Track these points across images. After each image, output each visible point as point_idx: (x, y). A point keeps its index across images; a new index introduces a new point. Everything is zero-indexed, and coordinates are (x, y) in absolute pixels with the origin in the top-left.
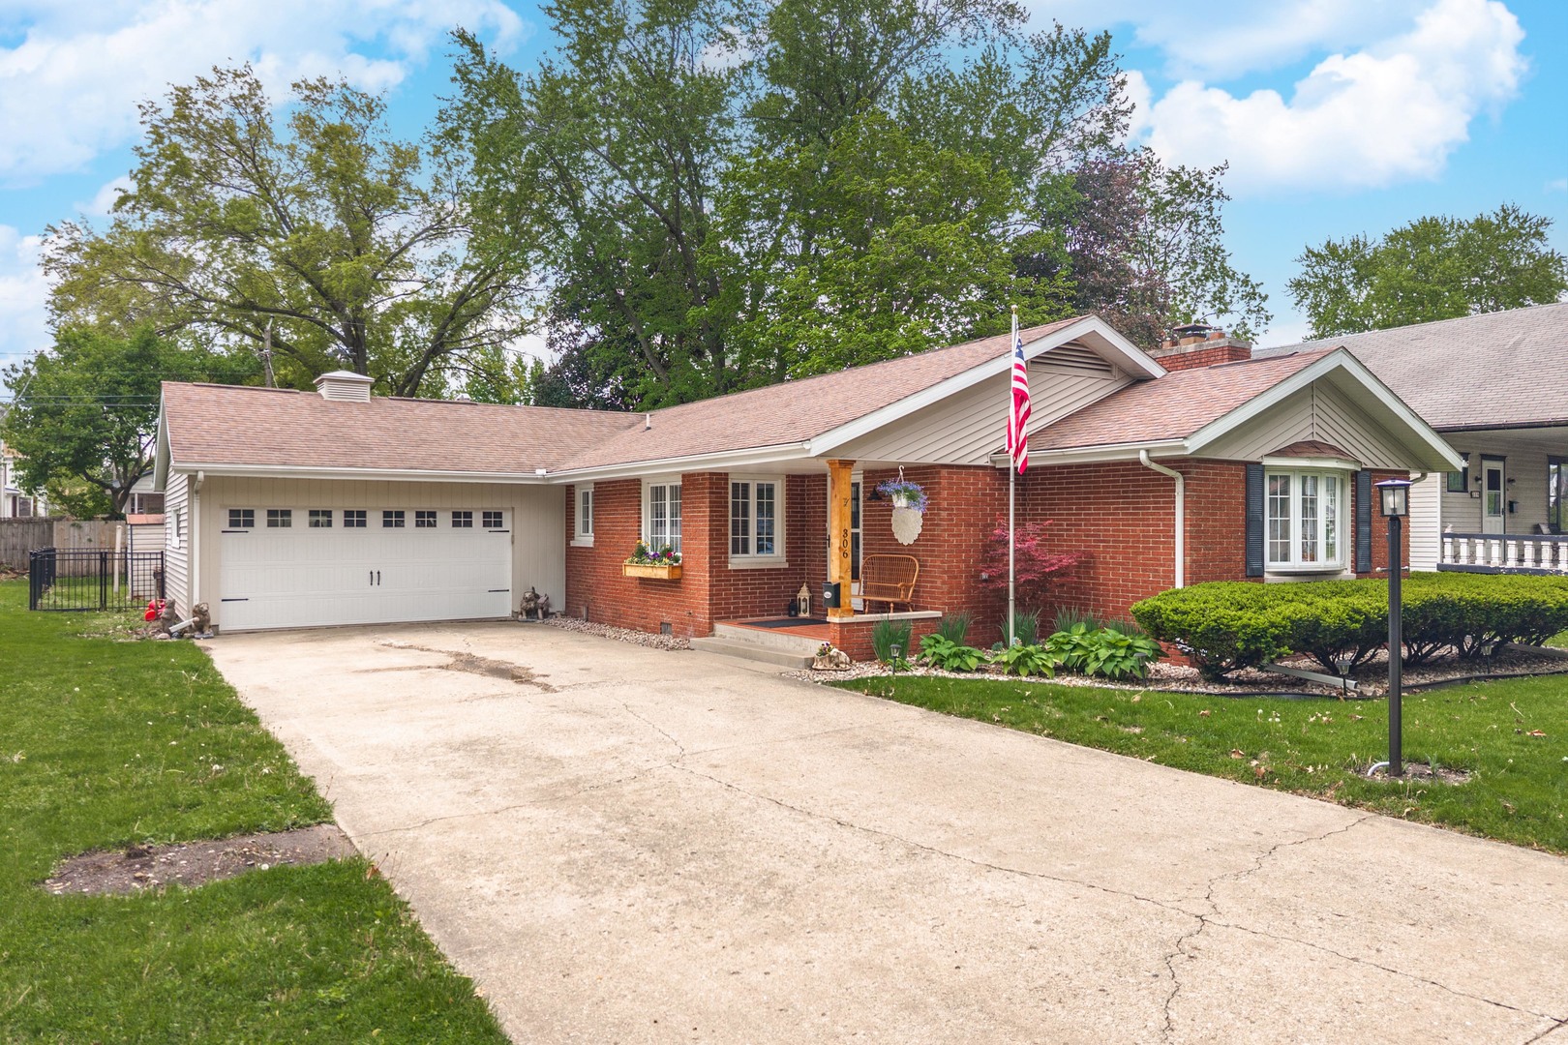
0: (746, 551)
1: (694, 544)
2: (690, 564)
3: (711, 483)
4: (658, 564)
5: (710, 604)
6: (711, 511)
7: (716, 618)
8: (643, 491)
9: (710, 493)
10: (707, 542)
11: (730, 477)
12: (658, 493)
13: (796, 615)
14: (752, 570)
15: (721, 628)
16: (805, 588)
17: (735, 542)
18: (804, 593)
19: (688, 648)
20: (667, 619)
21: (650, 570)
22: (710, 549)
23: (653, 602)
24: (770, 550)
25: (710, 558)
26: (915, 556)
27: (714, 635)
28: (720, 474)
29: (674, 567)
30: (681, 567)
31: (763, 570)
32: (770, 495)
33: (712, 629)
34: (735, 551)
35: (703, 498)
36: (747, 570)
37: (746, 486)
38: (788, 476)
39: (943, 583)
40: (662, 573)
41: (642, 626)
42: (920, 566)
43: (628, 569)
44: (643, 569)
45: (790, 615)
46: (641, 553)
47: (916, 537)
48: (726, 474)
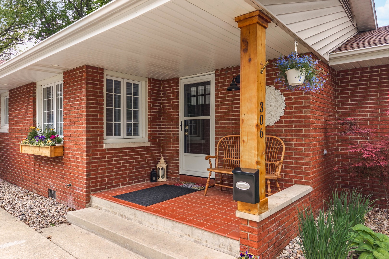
0: (118, 133)
1: (73, 128)
2: (70, 144)
3: (87, 75)
4: (42, 145)
5: (87, 179)
6: (87, 99)
7: (93, 191)
8: (37, 92)
9: (87, 83)
10: (84, 125)
11: (105, 72)
12: (48, 91)
13: (156, 181)
14: (123, 149)
15: (96, 200)
16: (162, 160)
17: (109, 126)
18: (162, 164)
19: (66, 222)
20: (52, 187)
21: (37, 149)
22: (87, 131)
23: (43, 173)
24: (136, 133)
25: (87, 139)
26: (276, 135)
27: (90, 206)
28: (96, 68)
29: (55, 147)
30: (63, 147)
31: (132, 148)
32: (136, 93)
33: (88, 200)
34: (109, 133)
35: (80, 88)
36: (119, 149)
37: (118, 83)
38: (149, 79)
39: (311, 160)
40: (46, 152)
41: (36, 189)
42: (286, 144)
43: (24, 148)
44: (33, 148)
45: (152, 181)
46: (34, 135)
47: (278, 119)
48: (102, 69)
